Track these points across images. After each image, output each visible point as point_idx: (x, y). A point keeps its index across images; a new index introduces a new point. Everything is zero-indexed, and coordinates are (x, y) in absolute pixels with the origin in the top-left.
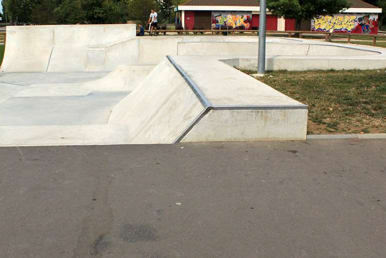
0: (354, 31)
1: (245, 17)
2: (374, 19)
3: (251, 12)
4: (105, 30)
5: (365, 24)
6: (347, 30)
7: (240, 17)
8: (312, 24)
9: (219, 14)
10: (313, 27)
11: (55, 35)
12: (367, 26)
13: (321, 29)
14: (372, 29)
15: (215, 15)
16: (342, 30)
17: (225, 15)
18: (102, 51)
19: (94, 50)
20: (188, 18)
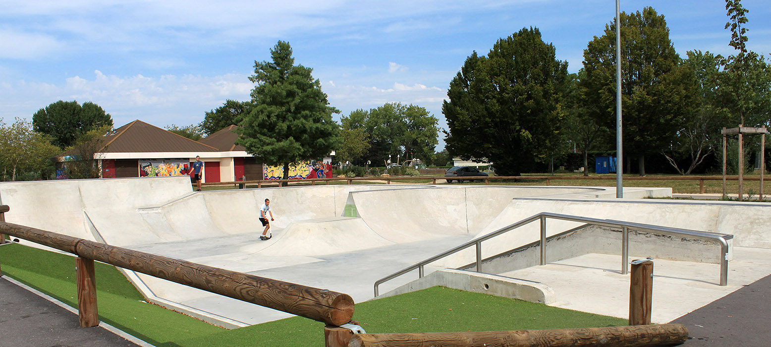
0: (309, 177)
1: (182, 166)
2: (328, 162)
3: (189, 159)
4: (151, 184)
5: (319, 169)
6: (301, 176)
7: (176, 166)
8: (265, 171)
9: (149, 164)
10: (266, 175)
11: (82, 193)
12: (322, 171)
13: (274, 177)
14: (327, 175)
15: (144, 165)
16: (297, 177)
17: (156, 164)
18: (159, 213)
19: (148, 213)
20: (107, 170)
